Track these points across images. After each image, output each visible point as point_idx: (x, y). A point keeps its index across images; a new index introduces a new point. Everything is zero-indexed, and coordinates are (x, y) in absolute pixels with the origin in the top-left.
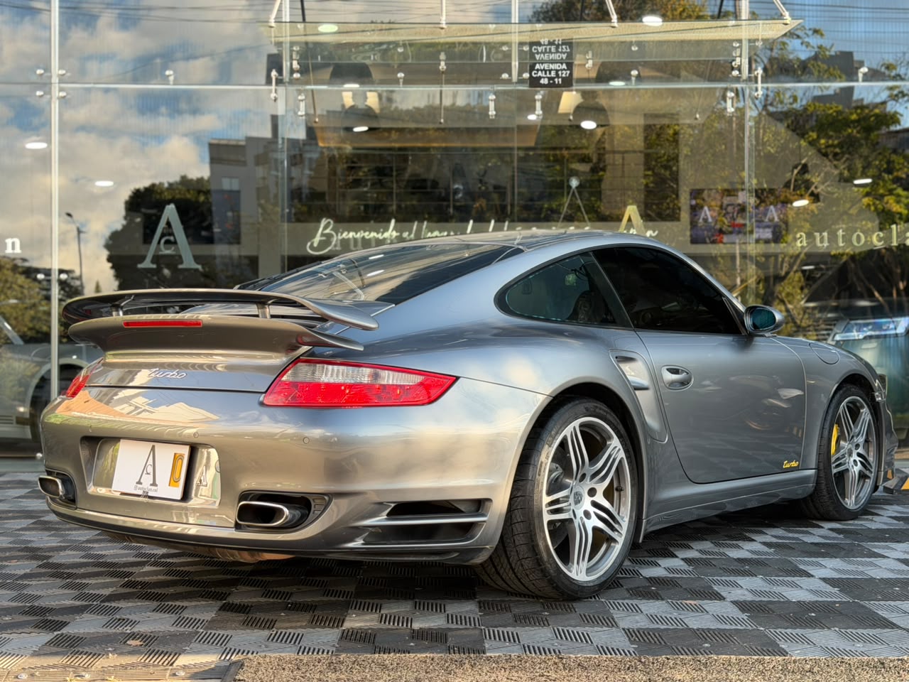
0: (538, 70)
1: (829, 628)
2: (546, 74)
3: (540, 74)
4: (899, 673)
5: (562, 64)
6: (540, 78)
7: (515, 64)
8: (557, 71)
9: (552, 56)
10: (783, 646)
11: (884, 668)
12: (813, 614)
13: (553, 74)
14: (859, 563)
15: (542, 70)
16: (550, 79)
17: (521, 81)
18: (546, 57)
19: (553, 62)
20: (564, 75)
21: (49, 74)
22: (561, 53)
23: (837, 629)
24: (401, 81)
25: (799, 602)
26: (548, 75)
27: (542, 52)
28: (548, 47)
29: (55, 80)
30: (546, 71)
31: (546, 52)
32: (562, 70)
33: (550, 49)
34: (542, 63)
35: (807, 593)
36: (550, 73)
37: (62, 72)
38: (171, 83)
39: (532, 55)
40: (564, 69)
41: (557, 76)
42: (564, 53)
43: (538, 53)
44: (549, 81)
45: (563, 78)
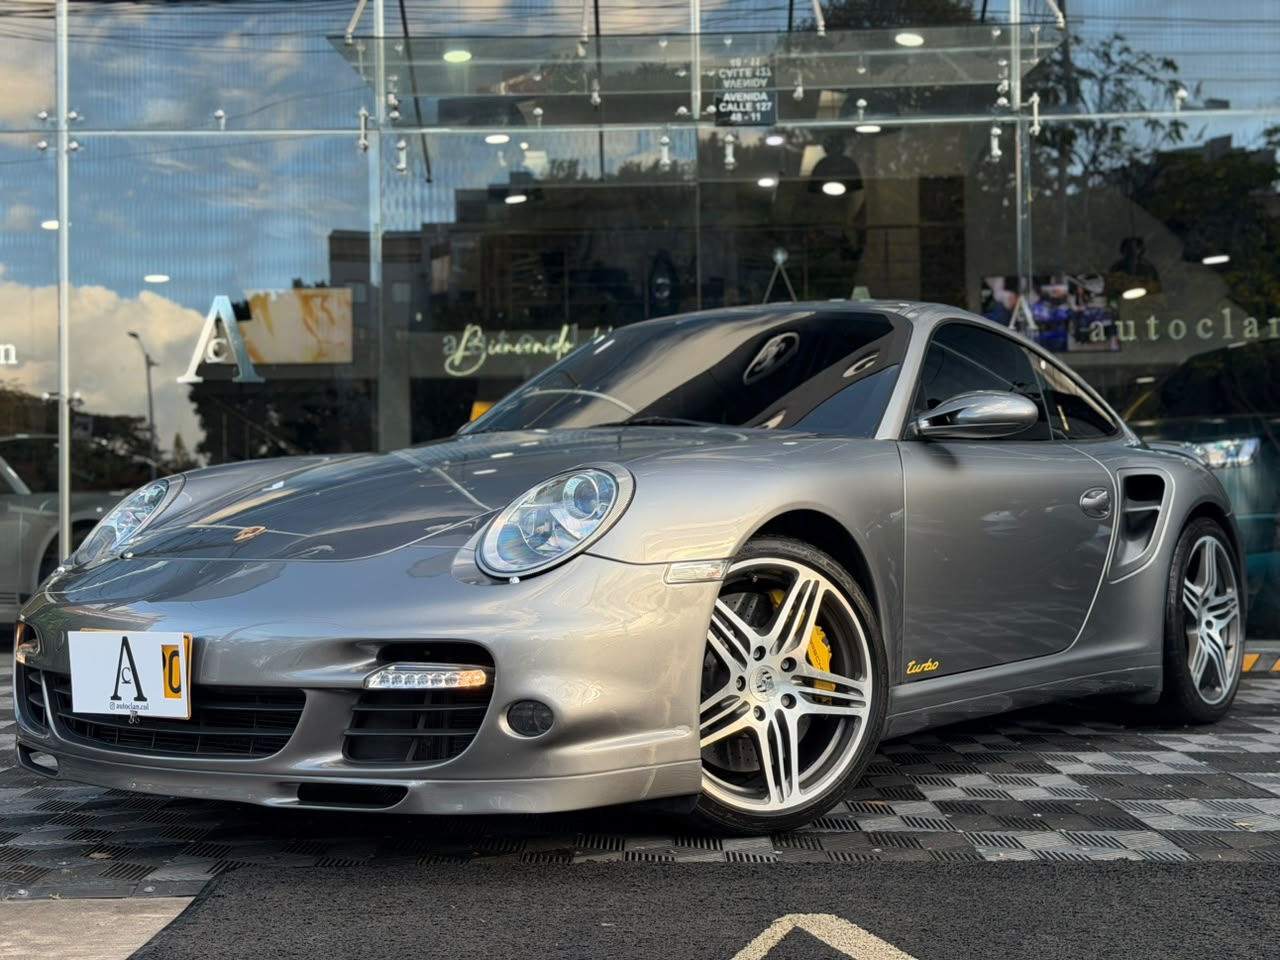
0: (727, 102)
1: (1053, 830)
2: (738, 107)
3: (730, 107)
4: (1118, 878)
5: (761, 92)
6: (730, 113)
7: (697, 95)
8: (754, 103)
9: (747, 83)
10: (981, 850)
11: (1100, 872)
12: (1039, 815)
13: (749, 107)
14: (1129, 757)
15: (733, 102)
16: (744, 113)
17: (705, 118)
18: (738, 84)
19: (748, 90)
20: (763, 109)
21: (54, 119)
22: (760, 77)
23: (1063, 831)
24: (540, 119)
25: (1026, 801)
26: (742, 109)
27: (732, 78)
28: (741, 70)
29: (64, 126)
30: (738, 103)
31: (738, 77)
32: (760, 101)
33: (744, 73)
34: (733, 93)
35: (1043, 791)
36: (744, 107)
37: (73, 115)
38: (223, 127)
39: (719, 82)
40: (764, 101)
41: (755, 111)
42: (764, 78)
43: (727, 78)
44: (743, 117)
45: (762, 113)
